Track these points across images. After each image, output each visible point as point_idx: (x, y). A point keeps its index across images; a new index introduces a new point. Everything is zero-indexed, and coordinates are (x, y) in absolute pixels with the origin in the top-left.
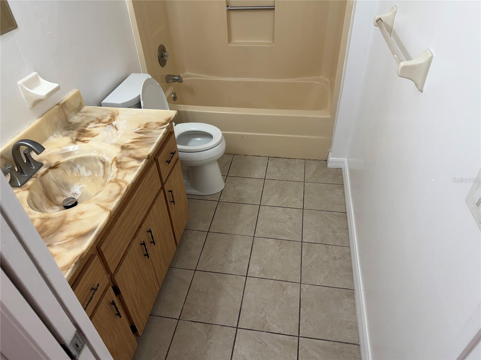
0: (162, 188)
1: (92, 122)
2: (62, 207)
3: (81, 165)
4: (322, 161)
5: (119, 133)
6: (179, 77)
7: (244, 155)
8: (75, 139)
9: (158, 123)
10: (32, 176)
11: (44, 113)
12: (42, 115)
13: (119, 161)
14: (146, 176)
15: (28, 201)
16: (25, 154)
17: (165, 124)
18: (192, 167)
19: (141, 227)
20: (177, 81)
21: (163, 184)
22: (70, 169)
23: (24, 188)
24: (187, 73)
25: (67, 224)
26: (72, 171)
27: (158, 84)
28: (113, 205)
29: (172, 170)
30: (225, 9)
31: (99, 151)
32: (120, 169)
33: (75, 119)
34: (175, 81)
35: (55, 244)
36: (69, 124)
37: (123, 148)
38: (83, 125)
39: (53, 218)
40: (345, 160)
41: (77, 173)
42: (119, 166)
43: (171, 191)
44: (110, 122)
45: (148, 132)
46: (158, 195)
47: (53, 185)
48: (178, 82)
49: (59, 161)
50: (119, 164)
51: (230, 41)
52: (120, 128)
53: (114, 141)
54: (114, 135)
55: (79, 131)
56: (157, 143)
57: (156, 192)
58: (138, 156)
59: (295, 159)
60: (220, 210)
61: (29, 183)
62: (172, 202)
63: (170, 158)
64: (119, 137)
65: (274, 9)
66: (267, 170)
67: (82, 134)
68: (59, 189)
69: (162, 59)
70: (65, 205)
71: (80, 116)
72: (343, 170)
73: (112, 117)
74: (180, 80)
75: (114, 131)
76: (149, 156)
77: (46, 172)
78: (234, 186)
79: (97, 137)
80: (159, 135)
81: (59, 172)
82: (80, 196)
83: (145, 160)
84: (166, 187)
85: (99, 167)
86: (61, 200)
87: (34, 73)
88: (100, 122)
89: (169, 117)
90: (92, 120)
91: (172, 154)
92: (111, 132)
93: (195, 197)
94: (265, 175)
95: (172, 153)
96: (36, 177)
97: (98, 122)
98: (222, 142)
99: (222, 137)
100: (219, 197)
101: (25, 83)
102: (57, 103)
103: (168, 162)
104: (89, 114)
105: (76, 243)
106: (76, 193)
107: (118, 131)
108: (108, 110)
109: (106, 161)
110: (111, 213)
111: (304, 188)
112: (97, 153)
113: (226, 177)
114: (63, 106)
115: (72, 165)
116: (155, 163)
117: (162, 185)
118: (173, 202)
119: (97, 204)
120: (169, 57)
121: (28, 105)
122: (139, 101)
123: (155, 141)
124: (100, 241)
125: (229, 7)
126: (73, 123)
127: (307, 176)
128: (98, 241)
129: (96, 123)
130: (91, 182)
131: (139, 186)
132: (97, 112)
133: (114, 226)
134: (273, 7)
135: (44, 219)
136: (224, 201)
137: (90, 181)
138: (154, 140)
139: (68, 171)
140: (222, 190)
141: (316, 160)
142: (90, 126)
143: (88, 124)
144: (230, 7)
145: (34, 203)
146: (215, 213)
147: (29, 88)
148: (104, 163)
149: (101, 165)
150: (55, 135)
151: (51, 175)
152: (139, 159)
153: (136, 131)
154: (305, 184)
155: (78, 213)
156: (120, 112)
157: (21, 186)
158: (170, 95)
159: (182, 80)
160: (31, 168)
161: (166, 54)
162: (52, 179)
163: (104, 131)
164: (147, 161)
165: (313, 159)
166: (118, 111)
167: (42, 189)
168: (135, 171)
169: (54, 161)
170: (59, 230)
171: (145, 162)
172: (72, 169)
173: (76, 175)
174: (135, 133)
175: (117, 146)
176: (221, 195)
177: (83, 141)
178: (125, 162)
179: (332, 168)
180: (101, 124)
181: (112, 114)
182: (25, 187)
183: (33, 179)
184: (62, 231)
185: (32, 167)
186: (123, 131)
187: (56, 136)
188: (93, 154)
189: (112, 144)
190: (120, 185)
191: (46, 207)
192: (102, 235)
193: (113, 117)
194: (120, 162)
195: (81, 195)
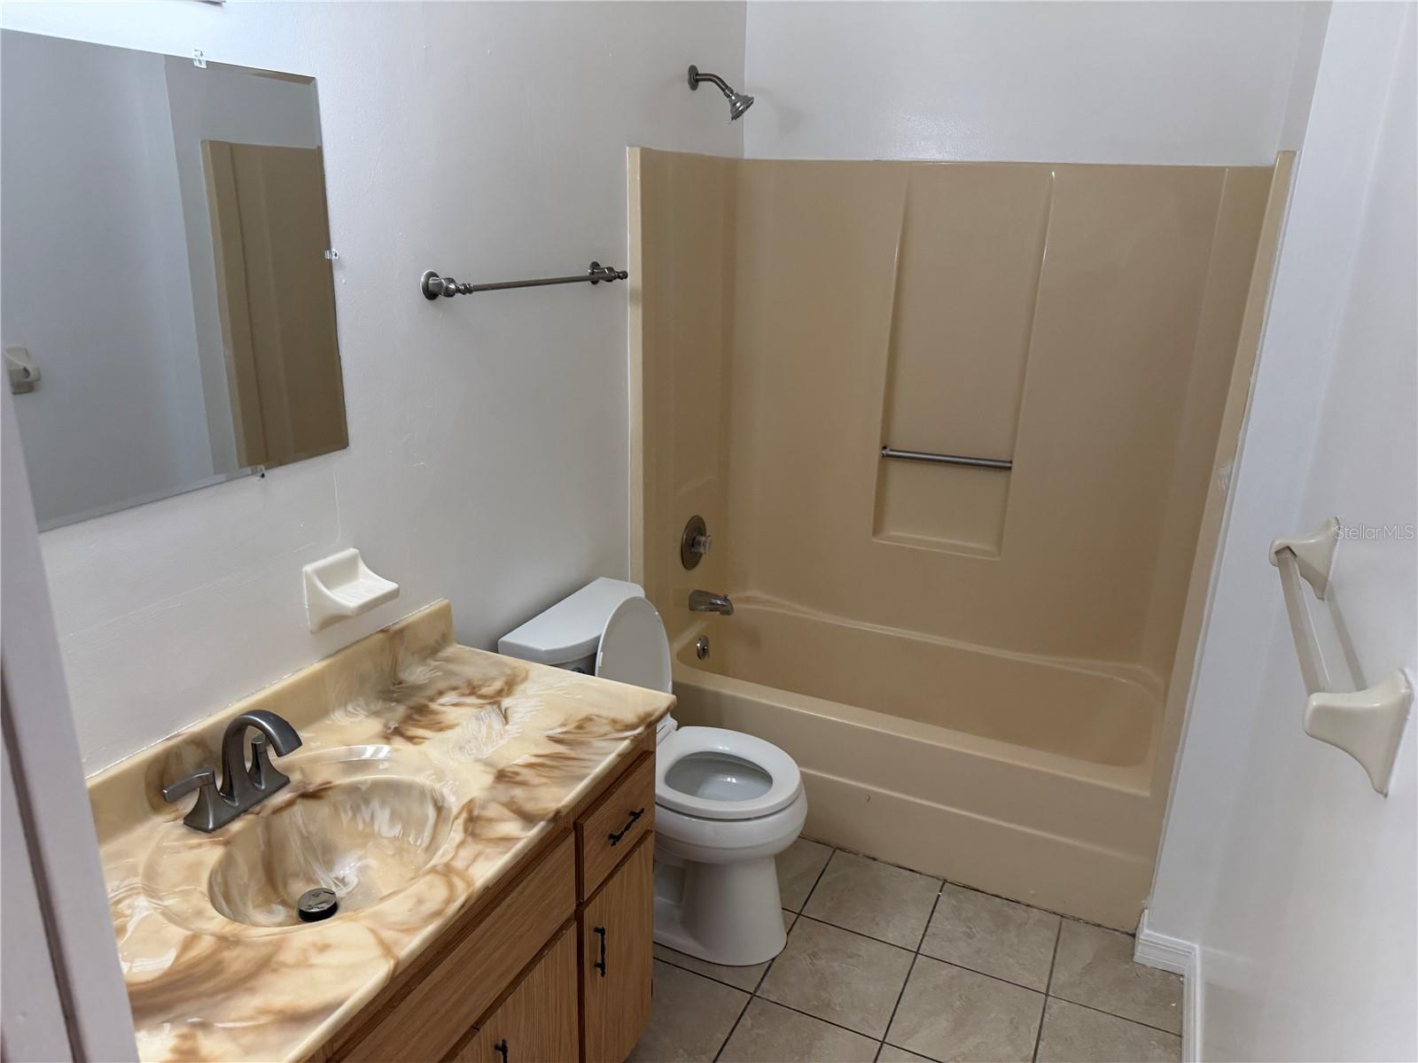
0: (578, 916)
1: (454, 689)
2: (295, 913)
3: (383, 803)
4: (1117, 933)
5: (506, 731)
6: (725, 599)
7: (868, 857)
8: (393, 727)
9: (614, 722)
10: (251, 810)
11: (342, 647)
12: (335, 650)
13: (476, 813)
14: (535, 871)
15: (211, 877)
16: (254, 746)
17: (632, 727)
18: (695, 863)
19: (478, 1030)
20: (717, 610)
21: (581, 905)
22: (351, 807)
23: (217, 837)
24: (752, 593)
25: (275, 970)
26: (354, 817)
27: (657, 613)
28: (411, 944)
29: (621, 863)
30: (876, 453)
31: (440, 774)
32: (470, 839)
33: (417, 674)
34: (714, 607)
35: (221, 1025)
36: (394, 684)
37: (502, 776)
38: (430, 692)
39: (248, 945)
40: (1194, 949)
41: (364, 822)
42: (470, 829)
43: (602, 931)
44: (495, 699)
45: (581, 743)
46: (556, 935)
47: (295, 844)
48: (718, 613)
49: (329, 780)
50: (474, 822)
51: (878, 528)
52: (515, 717)
53: (487, 752)
54: (494, 736)
55: (411, 708)
56: (594, 779)
57: (556, 926)
58: (529, 807)
59: (1028, 906)
60: (749, 1026)
61: (236, 826)
62: (597, 965)
63: (623, 830)
64: (503, 742)
65: (1010, 468)
66: (929, 922)
67: (416, 717)
68: (306, 860)
69: (691, 549)
70: (303, 909)
71: (431, 668)
72: (1185, 980)
73: (506, 683)
74: (726, 610)
75: (496, 722)
76: (558, 812)
77: (290, 804)
78: (814, 955)
79: (448, 734)
80: (605, 756)
81: (321, 810)
82: (350, 892)
83: (542, 824)
84: (590, 915)
85: (426, 817)
86: (299, 888)
87: (352, 551)
88: (471, 694)
89: (648, 709)
90: (454, 682)
91: (632, 817)
92: (490, 727)
93: (686, 964)
94: (922, 941)
95: (632, 813)
96: (258, 814)
97: (468, 692)
98: (796, 804)
99: (799, 786)
100: (759, 980)
101: (320, 573)
102: (382, 628)
103: (615, 839)
104: (452, 667)
105: (274, 1037)
106: (344, 878)
107: (507, 727)
108: (505, 664)
109: (446, 805)
110: (396, 966)
111: (1043, 1016)
112: (433, 777)
113: (795, 914)
114: (395, 637)
115: (360, 797)
116: (572, 838)
117: (577, 906)
118: (602, 966)
119: (373, 931)
120: (709, 548)
121: (310, 624)
122: (593, 653)
123: (587, 771)
124: (341, 1047)
125: (887, 450)
126: (407, 682)
127: (1061, 977)
128: (337, 1046)
129: (463, 695)
130: (394, 855)
131: (504, 899)
132: (476, 663)
133: (395, 1007)
134: (1009, 465)
135: (224, 941)
136: (771, 998)
137: (390, 852)
138: (587, 767)
139: (346, 812)
140: (773, 960)
141: (1099, 926)
142: (443, 700)
143: (441, 693)
144: (891, 450)
145: (226, 884)
146: (731, 1034)
147: (325, 586)
148: (439, 808)
149: (431, 812)
150: (350, 708)
151: (299, 814)
152: (528, 818)
153: (551, 733)
154: (1048, 1003)
155: (314, 945)
156: (532, 674)
157: (214, 830)
158: (692, 643)
159: (732, 609)
160: (256, 785)
161: (703, 539)
162: (298, 828)
163: (473, 719)
164: (548, 829)
165: (1089, 920)
166: (527, 671)
167: (262, 848)
168: (506, 853)
169: (317, 780)
170: (248, 985)
171: (543, 829)
172: (356, 809)
173: (361, 827)
174: (546, 740)
175: (489, 769)
176: (764, 975)
177: (411, 739)
178: (490, 820)
179: (1149, 965)
180: (472, 700)
181: (510, 675)
182: (221, 835)
183: (250, 817)
184: (252, 991)
185: (260, 783)
186: (518, 729)
187: (353, 711)
188: (423, 779)
189: (477, 760)
190: (451, 886)
191: (253, 902)
192: (352, 1030)
193: (510, 686)
194: (479, 818)
195: (353, 890)
